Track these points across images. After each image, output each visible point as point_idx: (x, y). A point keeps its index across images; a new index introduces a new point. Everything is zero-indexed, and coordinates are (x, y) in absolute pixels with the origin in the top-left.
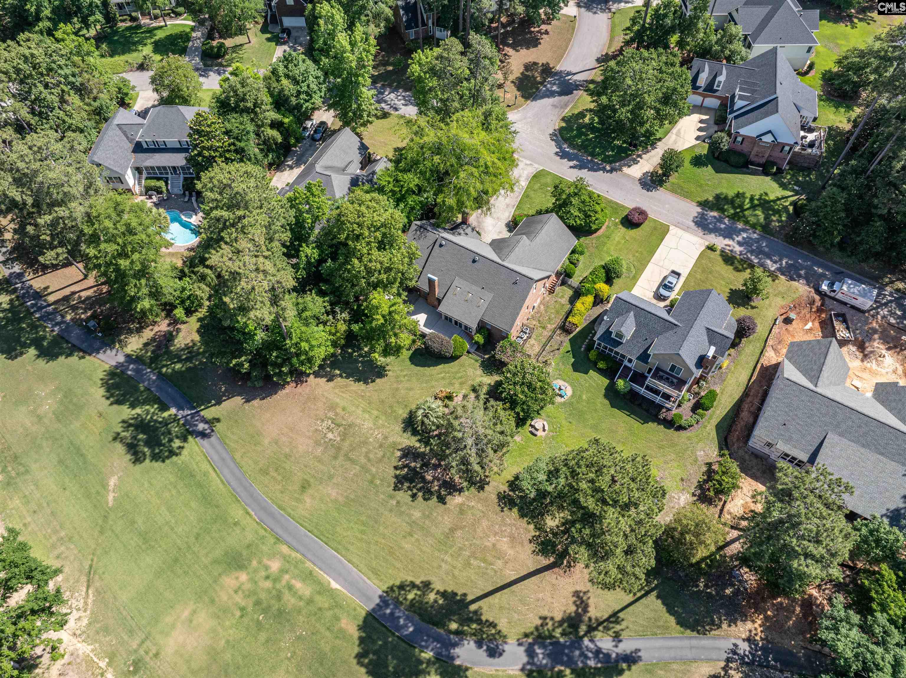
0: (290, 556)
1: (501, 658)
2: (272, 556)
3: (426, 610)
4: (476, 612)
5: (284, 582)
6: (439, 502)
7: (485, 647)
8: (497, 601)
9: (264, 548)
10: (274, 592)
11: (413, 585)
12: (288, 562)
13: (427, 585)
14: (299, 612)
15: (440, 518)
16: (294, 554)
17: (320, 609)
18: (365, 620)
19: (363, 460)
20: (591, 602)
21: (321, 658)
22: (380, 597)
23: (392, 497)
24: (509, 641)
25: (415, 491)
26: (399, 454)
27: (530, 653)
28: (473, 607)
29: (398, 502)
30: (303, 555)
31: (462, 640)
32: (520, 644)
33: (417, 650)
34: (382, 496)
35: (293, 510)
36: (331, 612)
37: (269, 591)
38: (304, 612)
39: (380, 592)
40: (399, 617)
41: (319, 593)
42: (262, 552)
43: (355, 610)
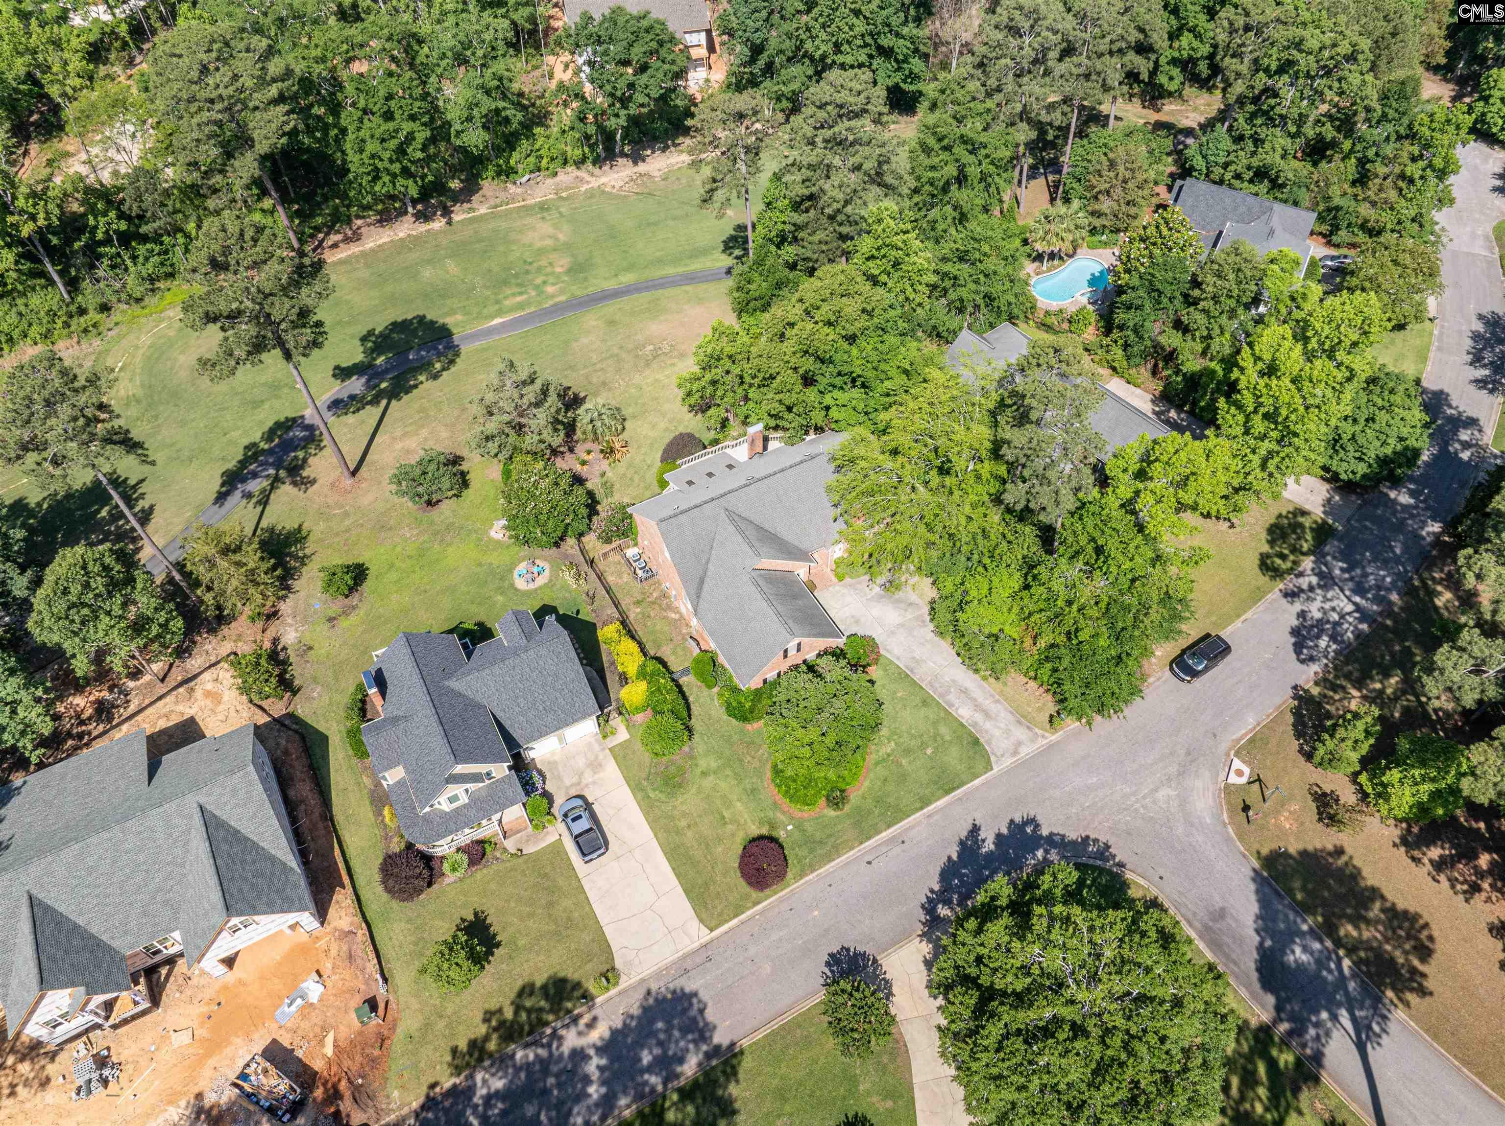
0: (551, 301)
1: (325, 408)
2: (562, 290)
3: (416, 372)
4: (379, 403)
5: (531, 291)
7: (346, 399)
8: (372, 421)
9: (575, 287)
10: (528, 284)
11: (445, 369)
12: (547, 298)
13: (435, 378)
14: (495, 294)
18: (449, 331)
20: (294, 490)
21: (444, 297)
22: (458, 347)
24: (333, 418)
27: (307, 428)
28: (384, 403)
31: (368, 386)
33: (391, 355)
36: (476, 312)
37: (531, 281)
38: (493, 296)
39: (462, 347)
40: (428, 352)
41: (500, 309)
42: (572, 285)
43: (463, 327)
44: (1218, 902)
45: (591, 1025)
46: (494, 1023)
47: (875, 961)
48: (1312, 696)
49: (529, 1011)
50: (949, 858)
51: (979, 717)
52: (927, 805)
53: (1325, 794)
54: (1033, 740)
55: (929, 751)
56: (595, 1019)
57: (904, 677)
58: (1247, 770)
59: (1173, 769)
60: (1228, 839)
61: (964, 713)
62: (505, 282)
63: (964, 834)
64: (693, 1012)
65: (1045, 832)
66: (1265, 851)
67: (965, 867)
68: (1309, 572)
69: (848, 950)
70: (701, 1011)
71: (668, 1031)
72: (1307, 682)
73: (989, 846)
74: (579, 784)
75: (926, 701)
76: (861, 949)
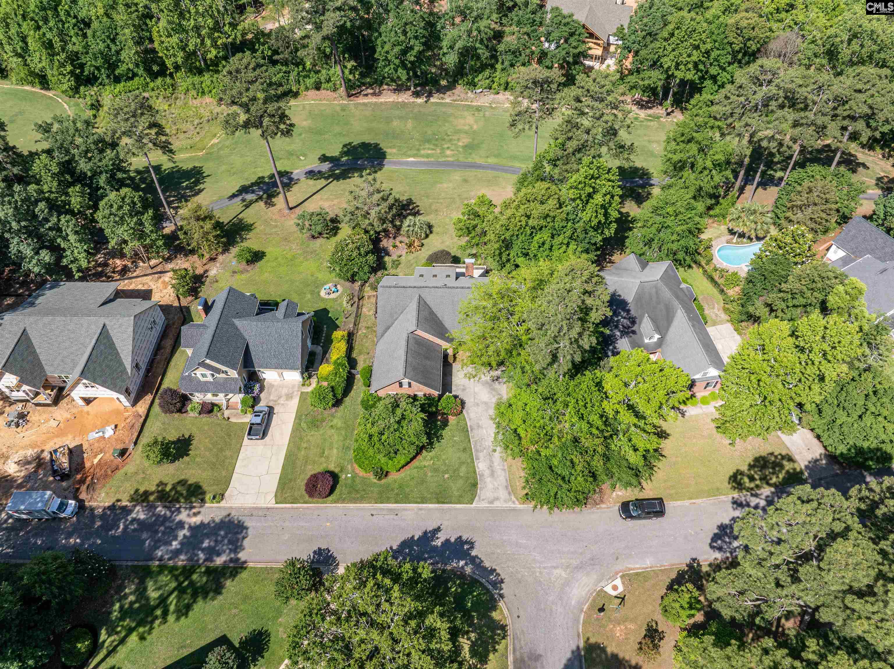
1: (304, 172)
3: (356, 171)
4: (328, 179)
5: (438, 150)
7: (316, 172)
8: (319, 186)
10: (439, 146)
11: (369, 174)
13: (361, 177)
17: (411, 150)
18: (384, 156)
20: (263, 206)
21: (395, 138)
22: (384, 165)
23: (410, 196)
24: (304, 178)
25: (398, 203)
27: (290, 179)
28: (331, 180)
29: (404, 196)
31: (330, 170)
32: (298, 179)
33: (351, 158)
34: (415, 194)
36: (404, 151)
37: (442, 145)
38: (418, 146)
40: (368, 163)
41: (416, 154)
43: (393, 156)
44: (540, 651)
45: (195, 514)
46: (160, 489)
47: (338, 565)
48: (700, 571)
49: (177, 492)
50: (413, 537)
51: (487, 473)
52: (423, 503)
53: (656, 631)
54: (505, 501)
55: (446, 476)
56: (199, 513)
57: (465, 431)
58: (621, 589)
59: (575, 563)
60: (577, 620)
61: (481, 466)
62: (428, 141)
63: (430, 528)
64: (240, 536)
65: (474, 553)
66: (592, 640)
67: (417, 546)
68: (763, 497)
69: (329, 551)
70: (244, 538)
71: (223, 538)
72: (705, 561)
73: (438, 543)
74: (275, 401)
75: (467, 449)
76: (335, 555)
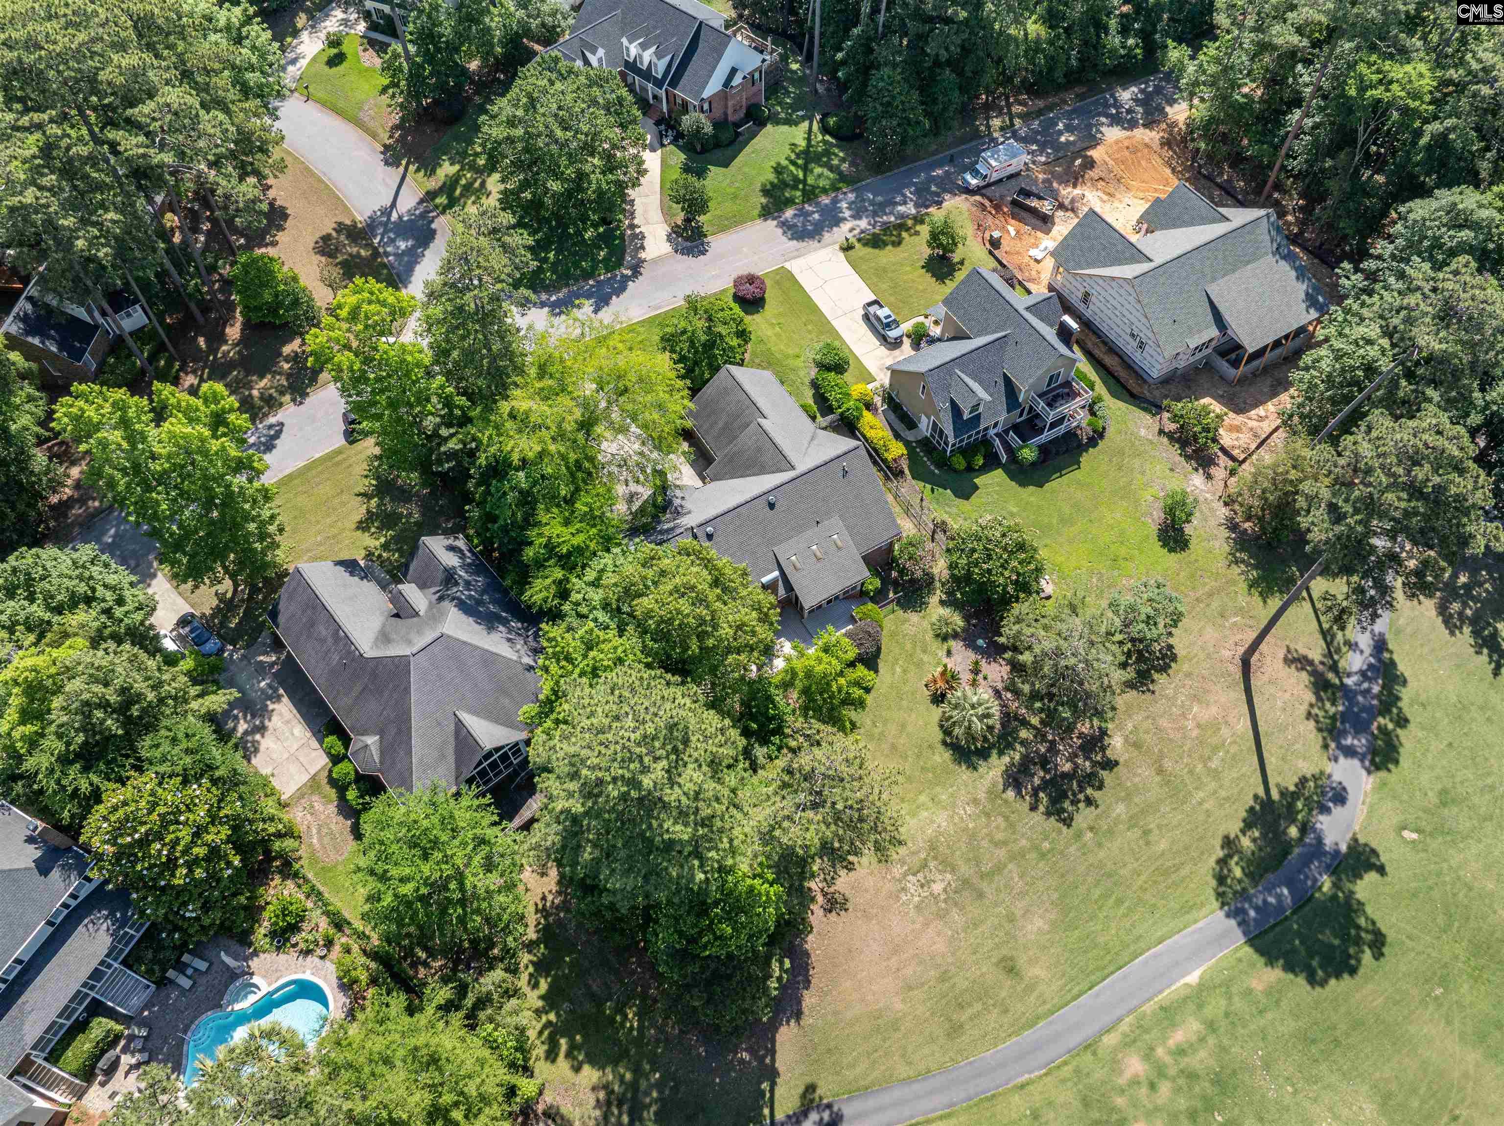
0: (1125, 1035)
1: (1349, 789)
2: (1115, 1065)
3: (1262, 859)
4: (1283, 793)
5: (1168, 1059)
6: (1111, 769)
7: (1331, 805)
8: (1273, 760)
9: (1096, 1075)
10: (1181, 1081)
11: (1223, 862)
12: (1134, 1041)
13: (1228, 843)
14: (1224, 1049)
15: (1137, 780)
16: (1124, 1027)
17: (1227, 1015)
18: (1260, 951)
19: (1002, 853)
20: (1303, 651)
21: (1306, 1039)
22: (1228, 916)
23: (1079, 835)
24: (1328, 770)
25: (1081, 796)
26: (1011, 794)
27: (1350, 752)
28: (1275, 795)
29: (1091, 829)
30: (1130, 1012)
31: (1314, 830)
32: (1336, 760)
33: (1317, 895)
34: (1072, 849)
35: (1044, 1002)
36: (1236, 999)
37: (1178, 1090)
38: (1226, 1042)
39: (1221, 914)
40: (1265, 901)
41: (1200, 1007)
42: (1103, 1083)
43: (1240, 960)
45: (853, 229)
46: (912, 230)
48: (292, 395)
49: (893, 236)
50: (618, 297)
56: (851, 231)
62: (1220, 1083)
64: (790, 233)
65: (548, 310)
67: (608, 293)
69: (693, 257)
70: (786, 233)
72: (287, 408)
